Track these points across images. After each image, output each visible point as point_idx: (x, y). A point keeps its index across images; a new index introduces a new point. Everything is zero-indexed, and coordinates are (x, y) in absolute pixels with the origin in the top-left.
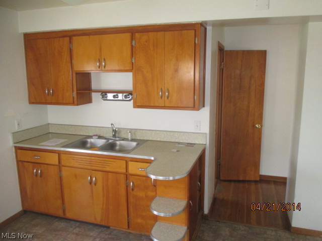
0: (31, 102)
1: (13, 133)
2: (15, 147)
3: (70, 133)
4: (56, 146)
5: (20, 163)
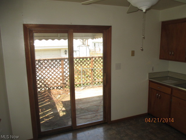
0: (160, 58)
1: (149, 73)
2: (149, 80)
3: (181, 78)
4: (171, 84)
5: (150, 89)
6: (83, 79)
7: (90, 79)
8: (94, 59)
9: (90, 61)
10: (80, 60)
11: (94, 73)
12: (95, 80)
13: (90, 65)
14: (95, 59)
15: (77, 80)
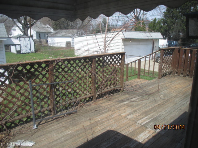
6: (35, 105)
7: (49, 102)
8: (54, 64)
9: (47, 69)
10: (25, 68)
11: (56, 90)
12: (58, 102)
13: (47, 76)
14: (57, 64)
15: (23, 110)
